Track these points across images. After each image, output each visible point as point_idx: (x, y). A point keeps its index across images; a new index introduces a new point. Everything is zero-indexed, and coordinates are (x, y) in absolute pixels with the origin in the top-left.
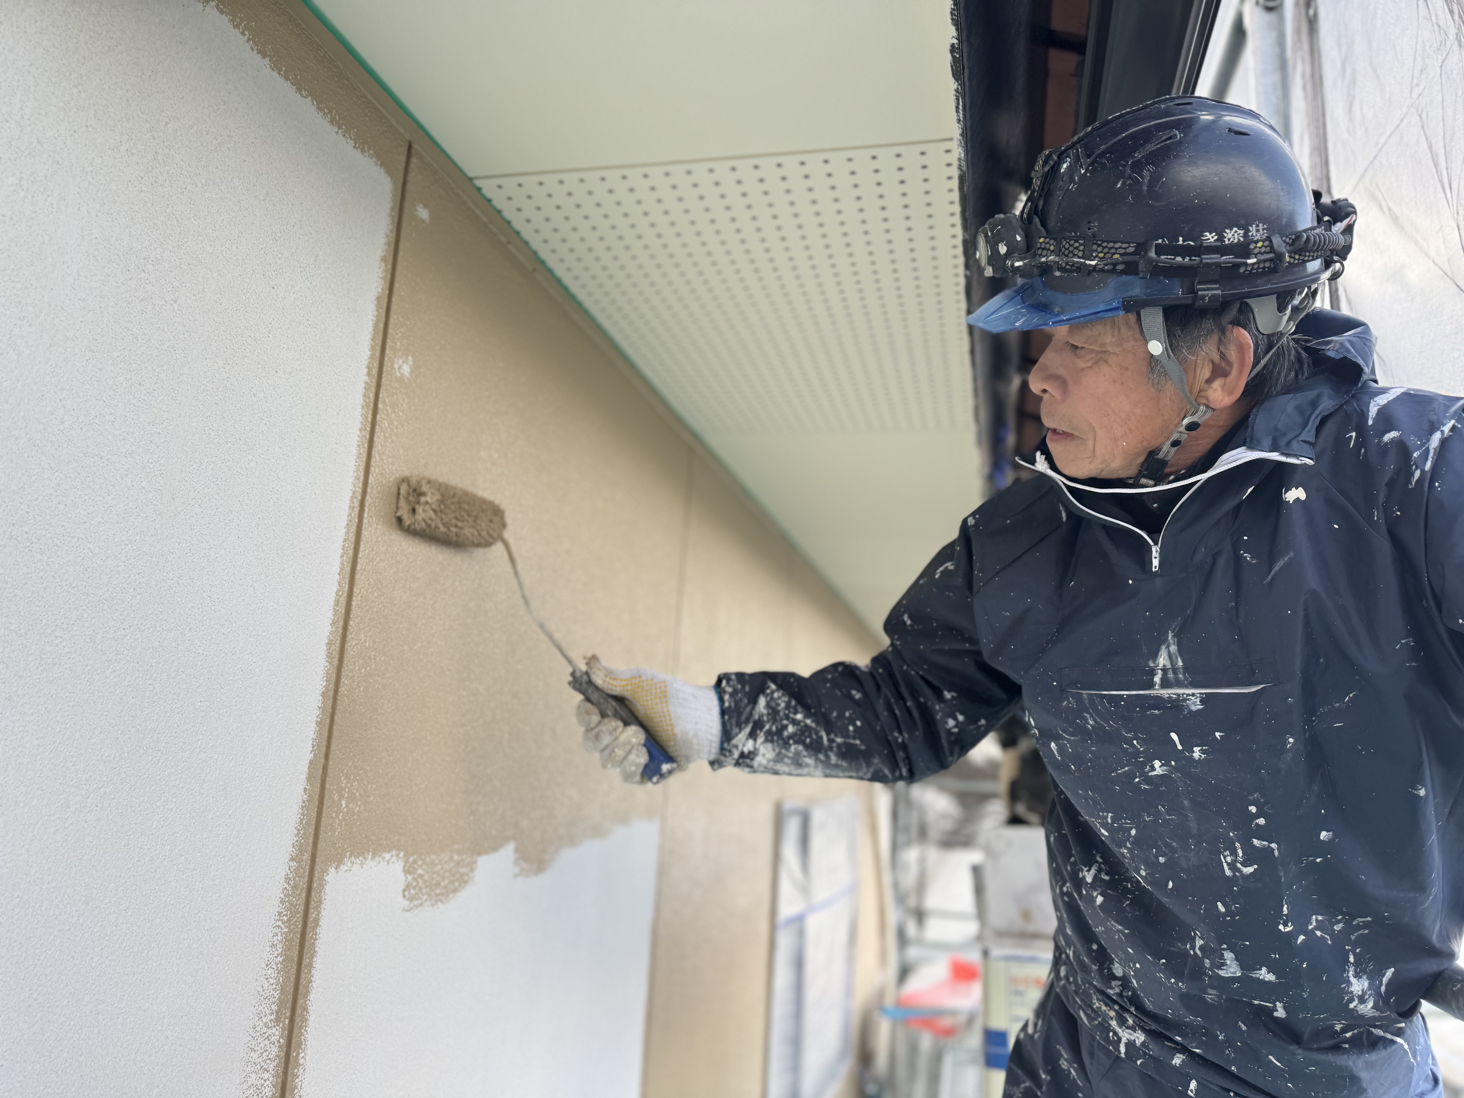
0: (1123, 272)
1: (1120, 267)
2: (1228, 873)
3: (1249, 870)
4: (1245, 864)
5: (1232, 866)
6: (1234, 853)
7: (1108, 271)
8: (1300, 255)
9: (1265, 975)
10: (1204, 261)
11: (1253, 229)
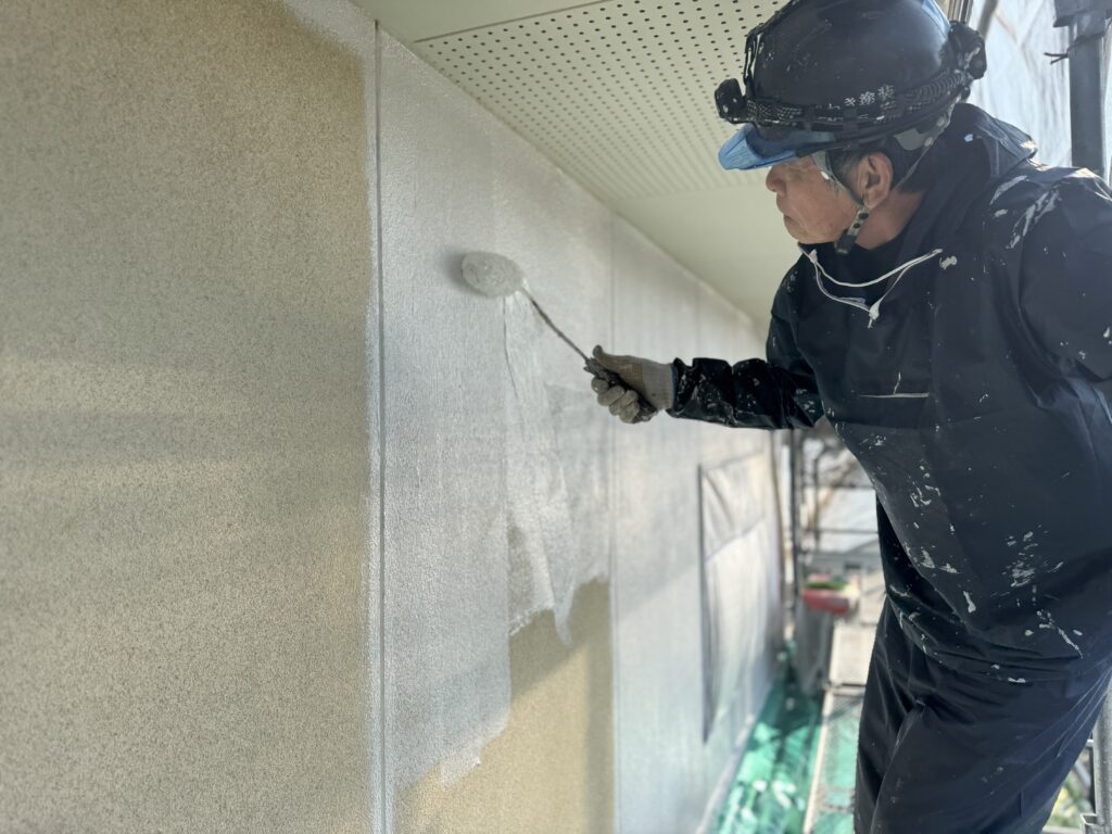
2: (916, 505)
3: (927, 503)
4: (925, 499)
5: (918, 501)
6: (917, 494)
9: (949, 569)
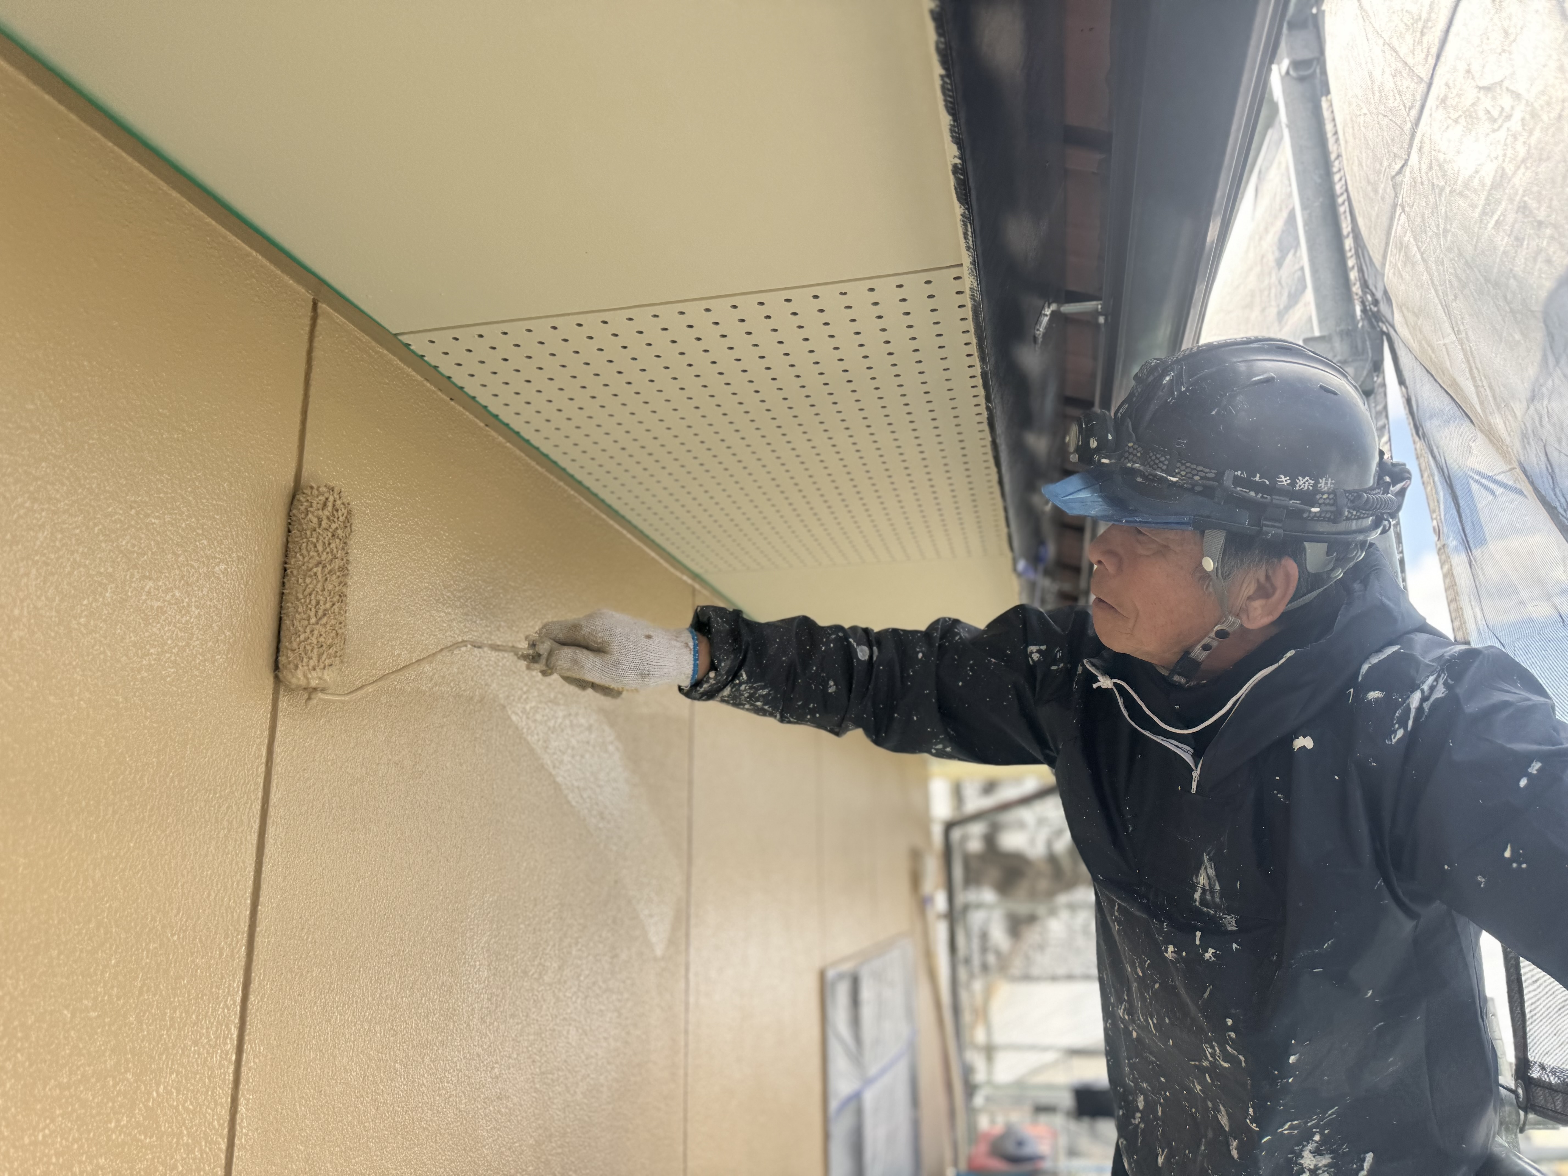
0: (1200, 493)
1: (1198, 489)
7: (1187, 489)
8: (1357, 512)
10: (1274, 501)
11: (1322, 482)
